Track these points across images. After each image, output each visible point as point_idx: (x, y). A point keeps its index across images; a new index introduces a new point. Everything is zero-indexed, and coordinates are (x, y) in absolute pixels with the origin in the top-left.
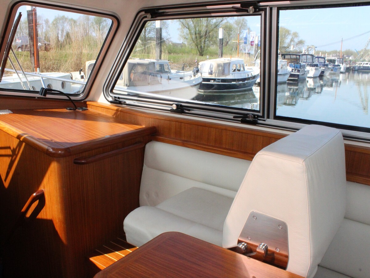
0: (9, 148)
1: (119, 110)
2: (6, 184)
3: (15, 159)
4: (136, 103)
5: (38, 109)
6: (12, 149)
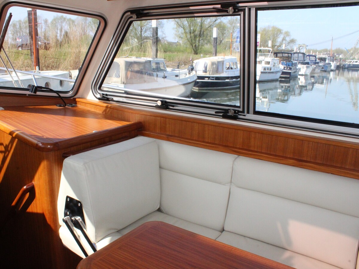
5: (29, 106)
6: (5, 145)
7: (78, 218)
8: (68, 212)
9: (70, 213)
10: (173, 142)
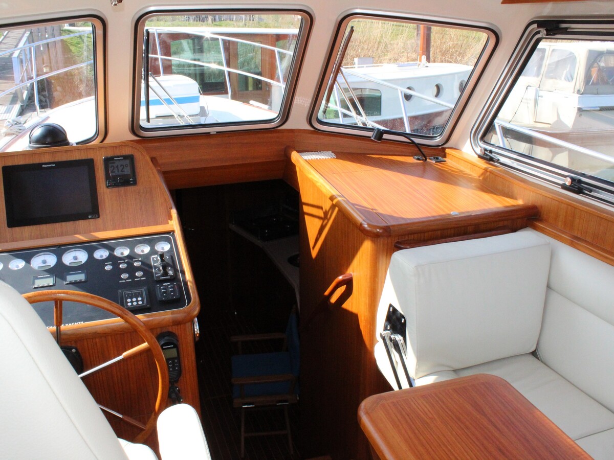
0: (321, 208)
1: (489, 170)
2: (314, 253)
3: (326, 224)
4: (515, 164)
5: (373, 154)
6: (324, 210)
7: (399, 338)
8: (389, 326)
9: (390, 327)
10: (579, 250)
